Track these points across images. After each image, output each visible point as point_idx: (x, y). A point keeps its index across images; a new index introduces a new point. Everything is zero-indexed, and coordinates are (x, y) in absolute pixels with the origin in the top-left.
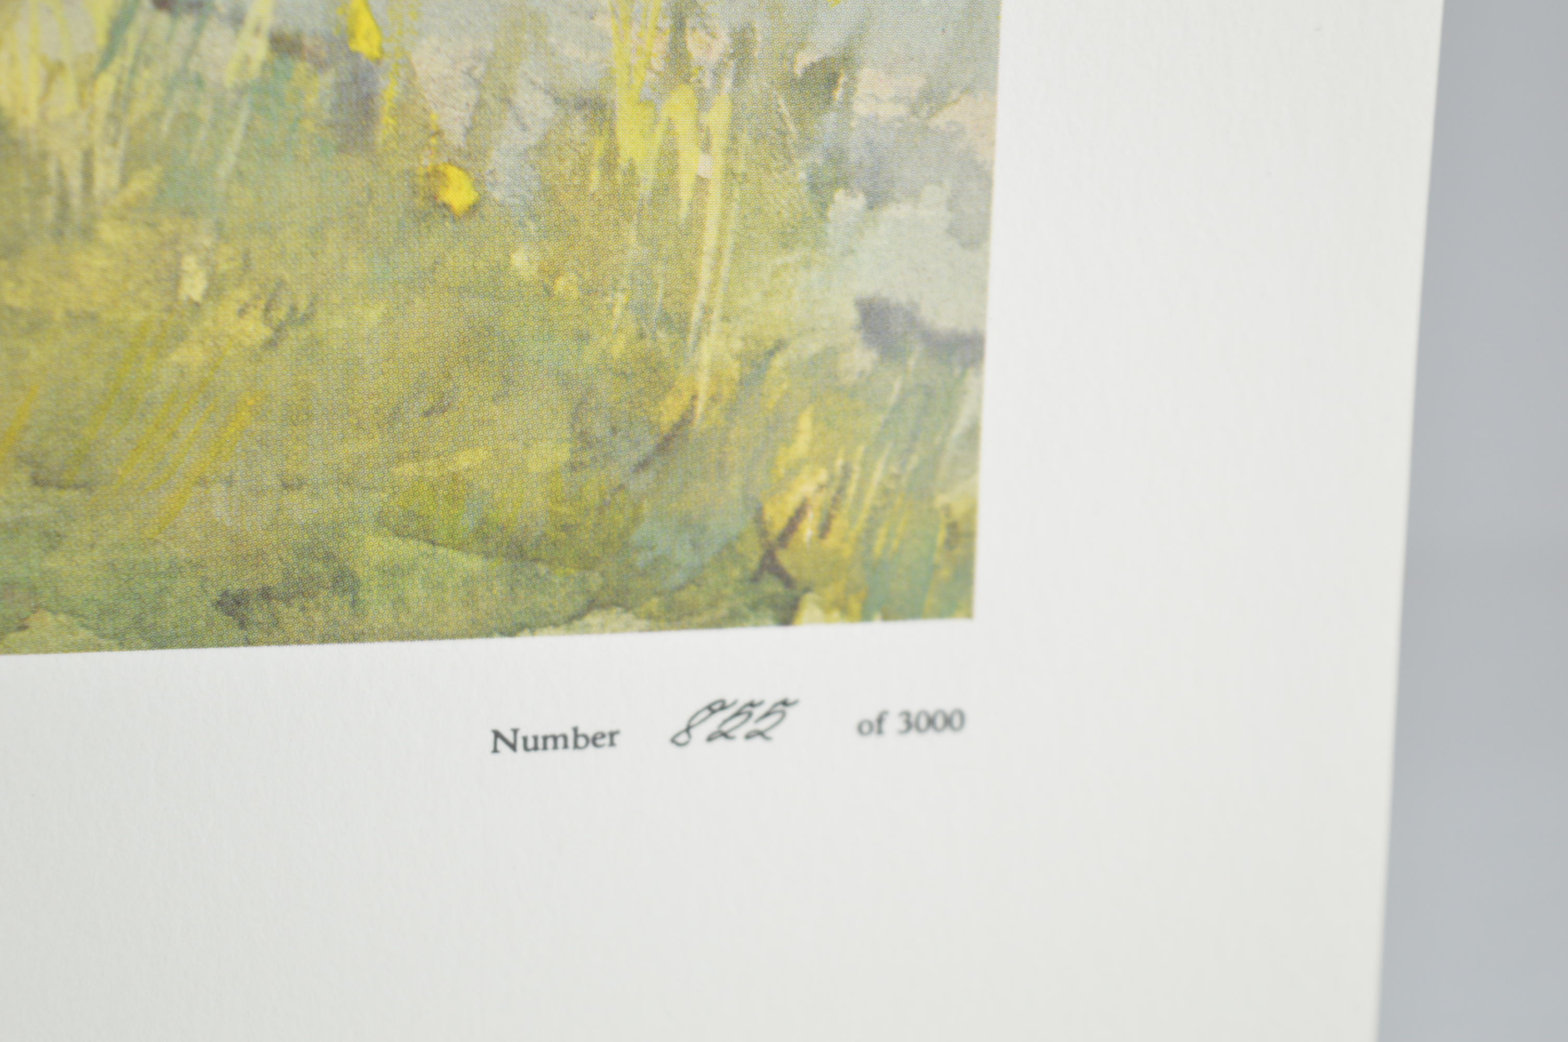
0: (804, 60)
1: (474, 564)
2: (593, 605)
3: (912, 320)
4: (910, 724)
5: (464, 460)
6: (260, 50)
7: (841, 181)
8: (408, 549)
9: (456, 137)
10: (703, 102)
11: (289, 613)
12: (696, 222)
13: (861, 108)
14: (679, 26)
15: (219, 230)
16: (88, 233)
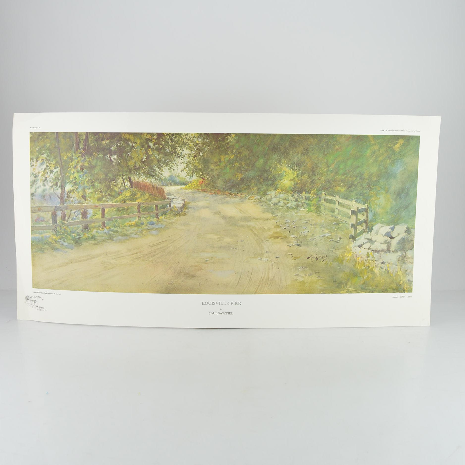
0: (405, 270)
1: (392, 290)
2: (397, 292)
3: (410, 280)
4: (410, 297)
5: (392, 286)
6: (384, 270)
7: (407, 275)
8: (390, 289)
9: (392, 273)
10: (402, 271)
11: (385, 292)
12: (401, 276)
13: (408, 272)
14: (400, 269)
15: (383, 277)
16: (378, 277)
